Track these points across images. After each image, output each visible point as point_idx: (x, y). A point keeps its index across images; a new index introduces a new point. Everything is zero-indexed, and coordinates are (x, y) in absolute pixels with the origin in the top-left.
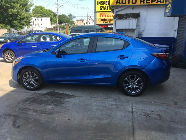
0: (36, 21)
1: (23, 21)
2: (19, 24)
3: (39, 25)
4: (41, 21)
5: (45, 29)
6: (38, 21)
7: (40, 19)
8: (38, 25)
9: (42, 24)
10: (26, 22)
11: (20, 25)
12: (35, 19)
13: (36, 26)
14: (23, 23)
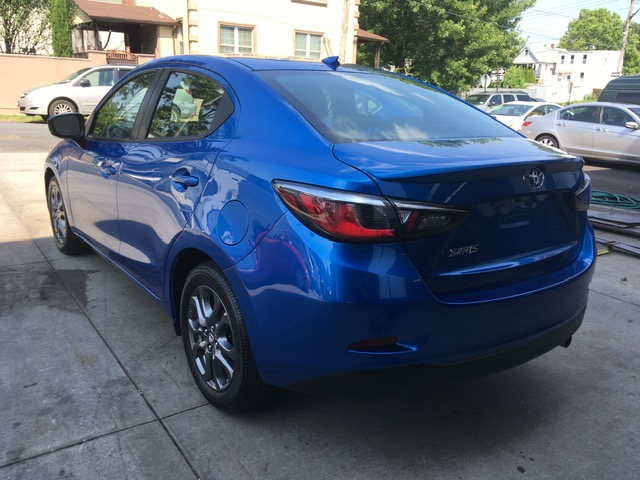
0: (562, 62)
1: (481, 59)
2: (465, 70)
3: (571, 80)
4: (584, 62)
5: (589, 92)
6: (572, 62)
7: (579, 56)
8: (569, 77)
9: (582, 75)
10: (490, 63)
11: (468, 74)
12: (563, 57)
13: (559, 80)
14: (479, 65)
